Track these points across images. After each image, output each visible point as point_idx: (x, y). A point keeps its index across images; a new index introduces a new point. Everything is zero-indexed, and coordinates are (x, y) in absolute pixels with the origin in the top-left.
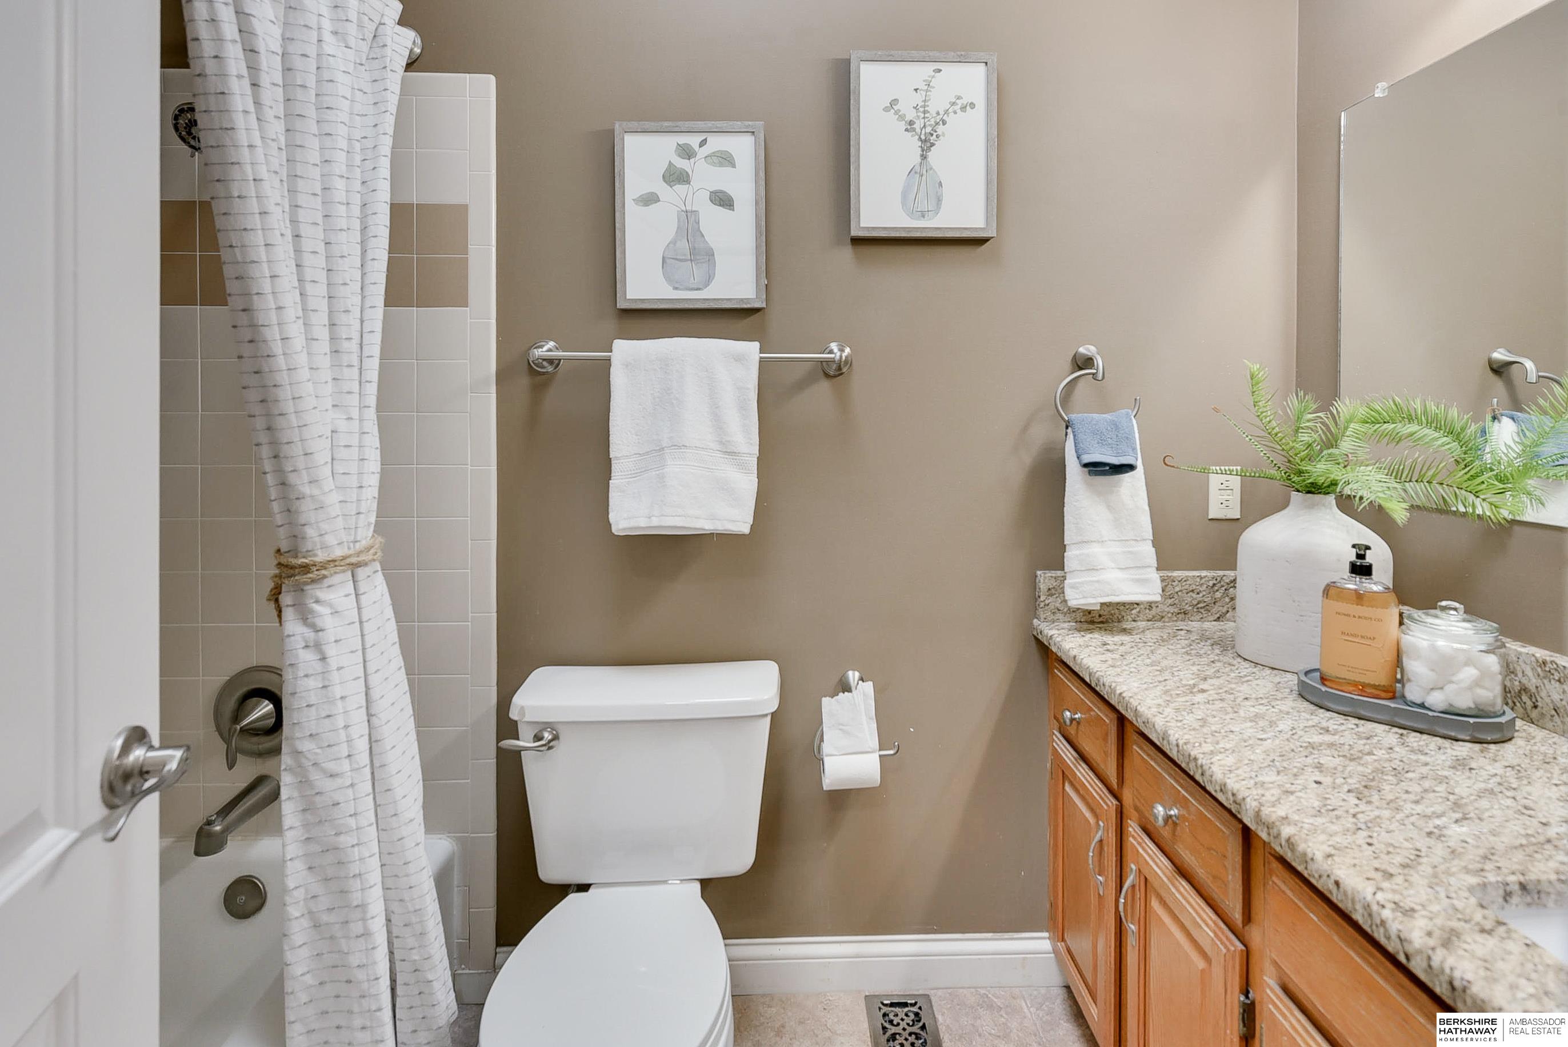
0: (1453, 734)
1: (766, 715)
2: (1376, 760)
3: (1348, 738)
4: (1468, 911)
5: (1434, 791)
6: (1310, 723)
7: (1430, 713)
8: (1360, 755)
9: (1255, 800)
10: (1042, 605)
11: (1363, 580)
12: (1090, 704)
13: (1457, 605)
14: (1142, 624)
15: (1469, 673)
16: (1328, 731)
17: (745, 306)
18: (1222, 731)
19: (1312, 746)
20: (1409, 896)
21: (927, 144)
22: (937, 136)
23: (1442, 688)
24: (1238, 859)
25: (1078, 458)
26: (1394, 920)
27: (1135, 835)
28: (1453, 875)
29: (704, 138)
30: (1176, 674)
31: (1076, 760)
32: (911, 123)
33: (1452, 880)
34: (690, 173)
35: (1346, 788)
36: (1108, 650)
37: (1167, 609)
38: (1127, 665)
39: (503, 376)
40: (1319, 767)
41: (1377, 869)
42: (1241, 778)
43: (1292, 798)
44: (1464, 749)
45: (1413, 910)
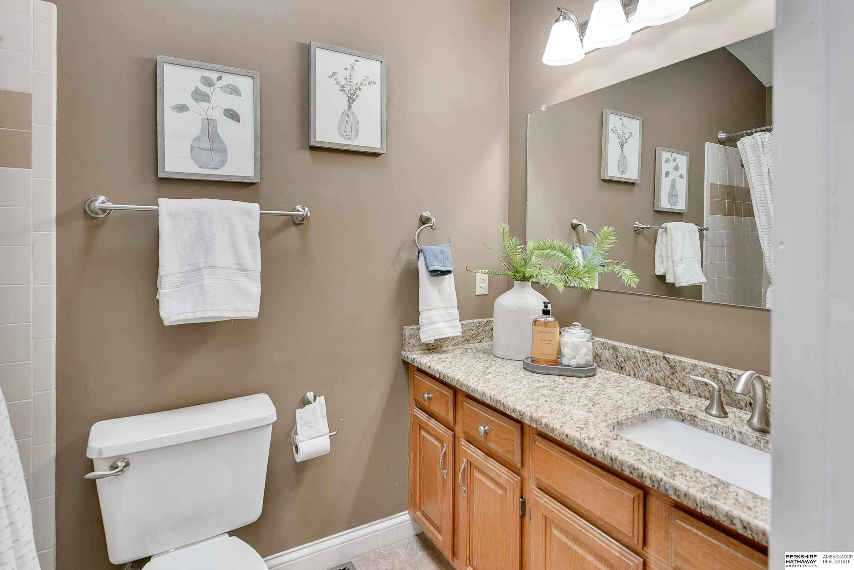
0: (580, 375)
1: (271, 424)
2: (560, 389)
3: (548, 383)
4: (608, 434)
5: (582, 397)
6: (533, 379)
7: (572, 368)
8: (554, 388)
9: (529, 412)
10: (407, 343)
11: (547, 317)
12: (437, 388)
13: (579, 324)
14: (450, 348)
15: (584, 350)
16: (540, 381)
17: (247, 181)
18: (505, 388)
19: (537, 388)
20: (590, 434)
21: (351, 100)
22: (357, 96)
23: (575, 358)
24: (520, 440)
25: (427, 268)
26: (589, 443)
27: (465, 445)
28: (599, 424)
29: (221, 75)
30: (476, 367)
31: (428, 418)
32: (343, 87)
33: (600, 425)
34: (210, 95)
35: (556, 401)
36: (443, 361)
37: (460, 339)
38: (454, 367)
39: (61, 220)
40: (543, 395)
41: (577, 427)
42: (520, 404)
43: (540, 408)
44: (585, 380)
45: (593, 438)
